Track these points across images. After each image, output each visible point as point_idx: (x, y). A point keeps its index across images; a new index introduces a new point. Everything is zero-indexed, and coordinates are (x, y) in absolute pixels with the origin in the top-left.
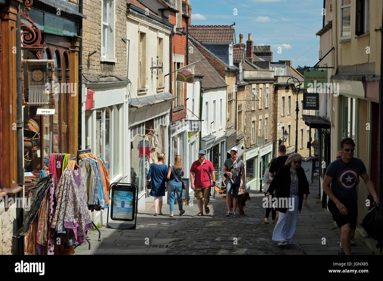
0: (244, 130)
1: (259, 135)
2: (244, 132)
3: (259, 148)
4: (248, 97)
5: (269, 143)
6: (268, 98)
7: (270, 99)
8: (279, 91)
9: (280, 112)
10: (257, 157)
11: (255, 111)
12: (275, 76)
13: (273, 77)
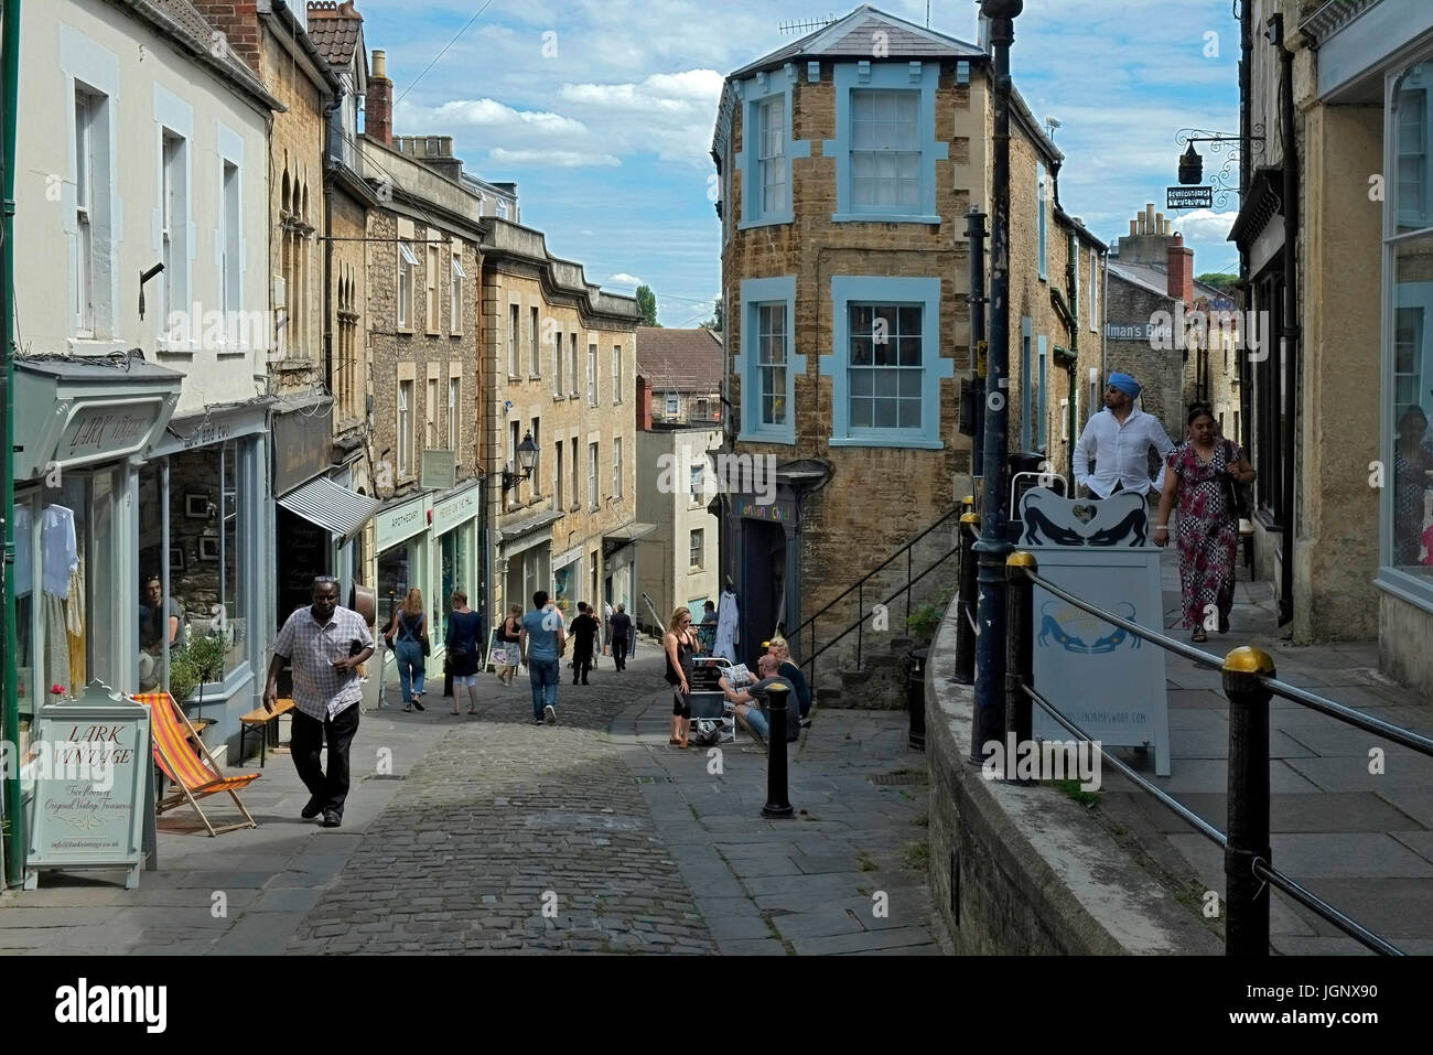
0: (368, 413)
1: (429, 443)
2: (367, 421)
3: (429, 499)
4: (380, 267)
5: (464, 481)
6: (458, 300)
7: (465, 304)
8: (499, 279)
9: (504, 365)
10: (419, 538)
11: (413, 339)
12: (482, 219)
13: (477, 220)
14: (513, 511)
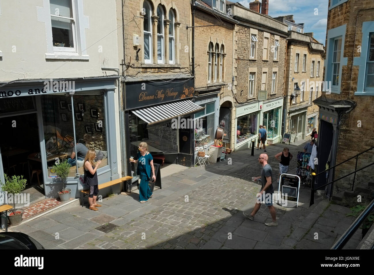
0: (233, 81)
1: (262, 89)
3: (261, 103)
5: (278, 97)
6: (277, 52)
7: (280, 53)
8: (292, 47)
9: (293, 69)
10: (258, 112)
11: (256, 61)
12: (288, 31)
13: (287, 32)
14: (294, 105)
